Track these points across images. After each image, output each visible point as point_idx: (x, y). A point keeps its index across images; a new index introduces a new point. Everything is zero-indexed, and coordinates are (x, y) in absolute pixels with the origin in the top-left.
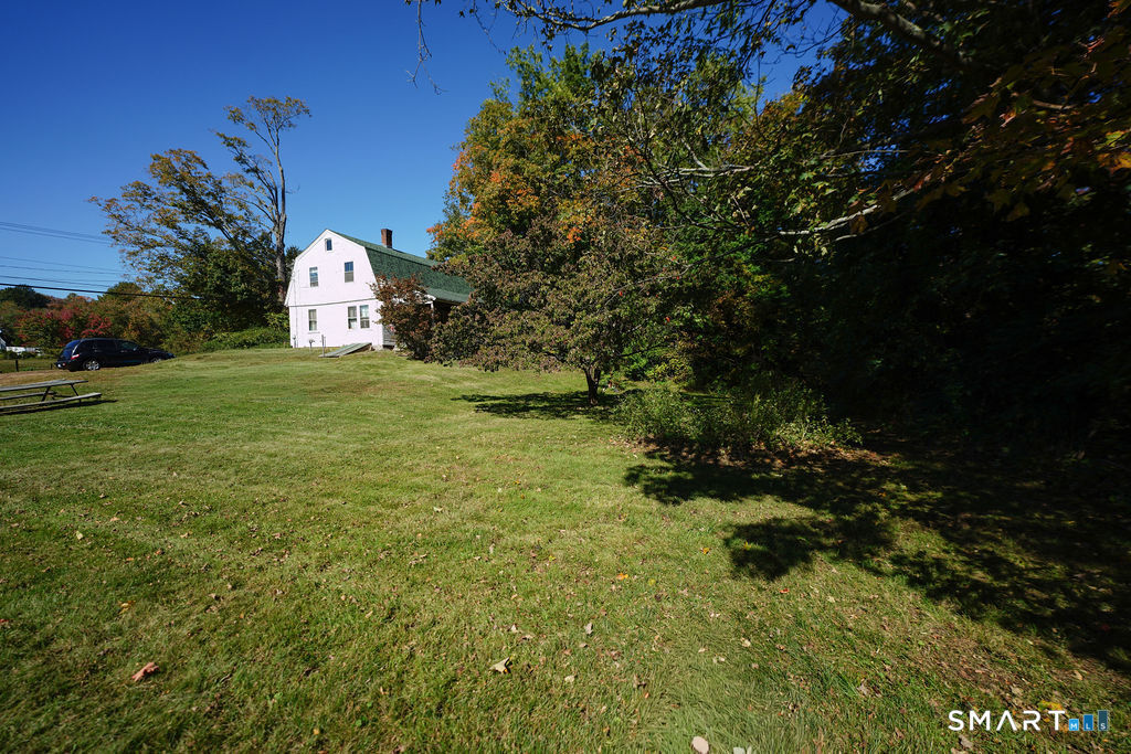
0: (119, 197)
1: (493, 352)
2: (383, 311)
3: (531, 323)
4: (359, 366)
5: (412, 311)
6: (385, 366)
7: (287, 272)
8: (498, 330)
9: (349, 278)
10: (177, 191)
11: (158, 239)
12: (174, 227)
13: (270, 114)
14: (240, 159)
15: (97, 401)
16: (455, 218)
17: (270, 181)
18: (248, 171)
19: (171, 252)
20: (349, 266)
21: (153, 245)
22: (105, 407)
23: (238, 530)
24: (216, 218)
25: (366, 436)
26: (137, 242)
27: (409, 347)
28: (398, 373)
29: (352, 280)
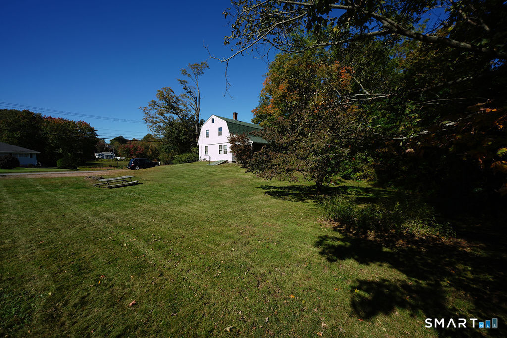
0: (147, 106)
1: (271, 172)
2: (232, 148)
3: (288, 159)
4: (222, 170)
5: (242, 148)
6: (231, 171)
7: (199, 130)
8: (274, 161)
9: (220, 134)
10: (165, 102)
11: (158, 120)
12: (163, 116)
13: (195, 69)
14: (185, 88)
15: (137, 183)
16: (264, 105)
17: (194, 95)
18: (187, 92)
19: (162, 124)
20: (220, 129)
21: (157, 122)
22: (139, 186)
23: (167, 249)
24: (176, 111)
25: (218, 206)
26: (152, 122)
27: (241, 163)
28: (236, 174)
29: (221, 135)
